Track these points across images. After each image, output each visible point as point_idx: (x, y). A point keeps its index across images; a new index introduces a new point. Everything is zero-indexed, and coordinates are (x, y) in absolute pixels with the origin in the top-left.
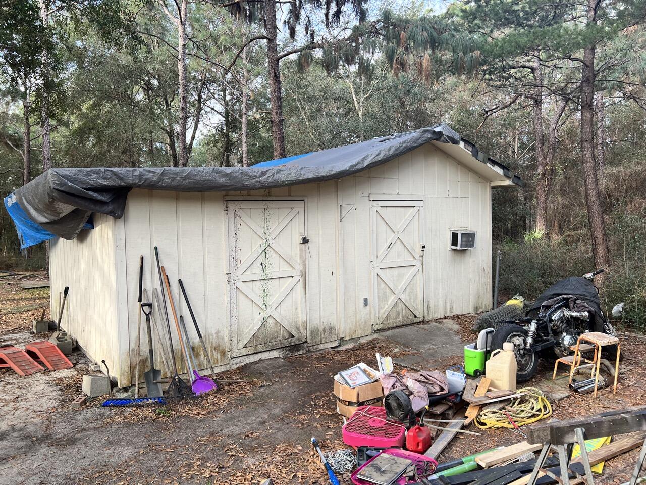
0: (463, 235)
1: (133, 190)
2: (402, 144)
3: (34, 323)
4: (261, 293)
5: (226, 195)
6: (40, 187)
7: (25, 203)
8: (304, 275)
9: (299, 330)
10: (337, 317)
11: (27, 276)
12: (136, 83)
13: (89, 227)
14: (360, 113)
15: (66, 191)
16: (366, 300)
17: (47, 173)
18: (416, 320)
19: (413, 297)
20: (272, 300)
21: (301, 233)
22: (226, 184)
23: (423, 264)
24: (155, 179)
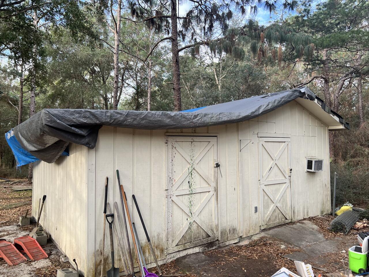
0: (315, 162)
1: (103, 127)
2: (282, 99)
3: (21, 218)
4: (188, 204)
5: (166, 132)
6: (33, 124)
7: (20, 136)
8: (216, 190)
9: (213, 231)
10: (238, 221)
11: (17, 182)
12: (86, 69)
13: (66, 154)
14: (219, 87)
15: (55, 126)
16: (256, 208)
17: (41, 113)
18: (287, 221)
19: (284, 205)
20: (196, 209)
21: (215, 160)
22: (170, 124)
23: (290, 182)
24: (122, 119)
